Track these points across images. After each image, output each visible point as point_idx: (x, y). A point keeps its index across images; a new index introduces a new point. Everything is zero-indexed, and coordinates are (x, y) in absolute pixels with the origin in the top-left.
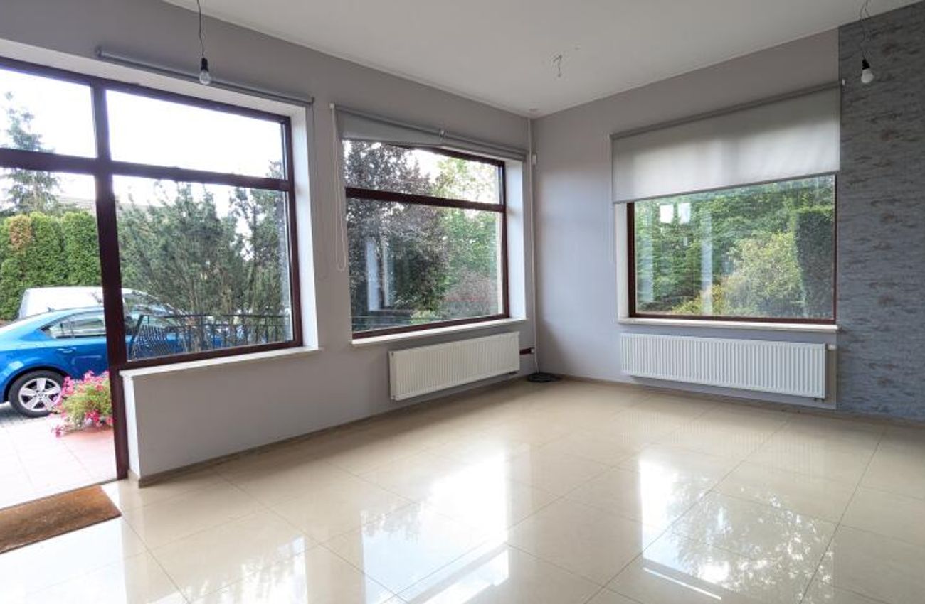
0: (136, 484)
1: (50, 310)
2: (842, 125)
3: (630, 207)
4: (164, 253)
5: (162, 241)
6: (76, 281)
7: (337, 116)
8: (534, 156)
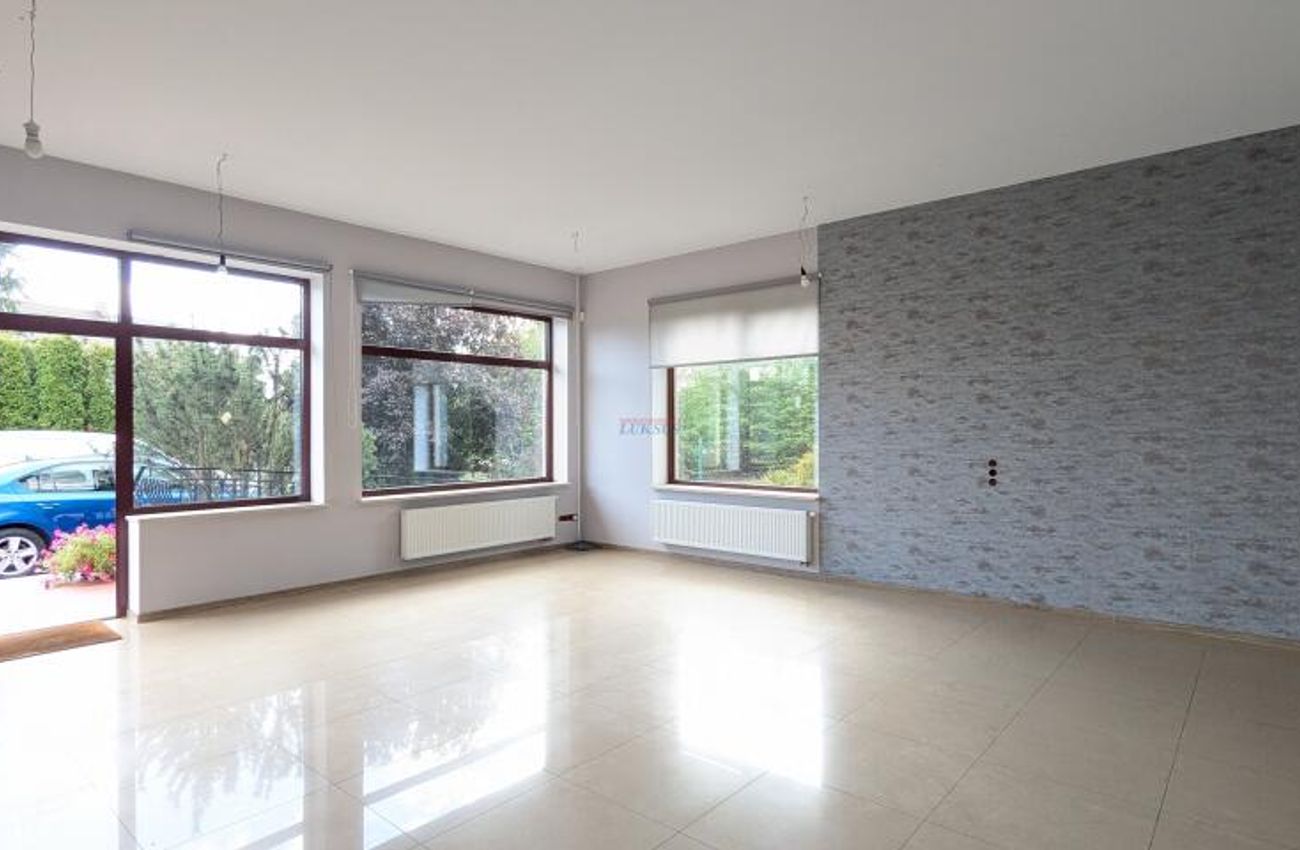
0: (136, 620)
1: (28, 459)
2: (820, 312)
3: (671, 372)
4: (172, 402)
5: (172, 390)
6: (49, 423)
7: (356, 281)
8: (582, 314)
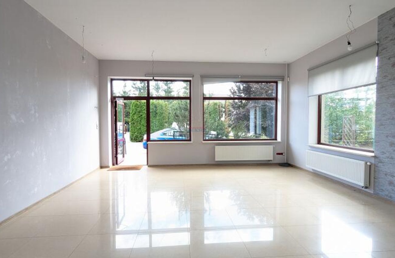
3: (320, 97)
7: (201, 79)
8: (288, 78)
